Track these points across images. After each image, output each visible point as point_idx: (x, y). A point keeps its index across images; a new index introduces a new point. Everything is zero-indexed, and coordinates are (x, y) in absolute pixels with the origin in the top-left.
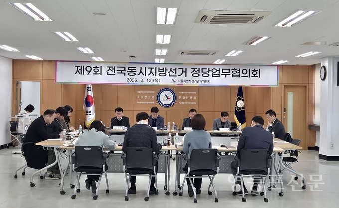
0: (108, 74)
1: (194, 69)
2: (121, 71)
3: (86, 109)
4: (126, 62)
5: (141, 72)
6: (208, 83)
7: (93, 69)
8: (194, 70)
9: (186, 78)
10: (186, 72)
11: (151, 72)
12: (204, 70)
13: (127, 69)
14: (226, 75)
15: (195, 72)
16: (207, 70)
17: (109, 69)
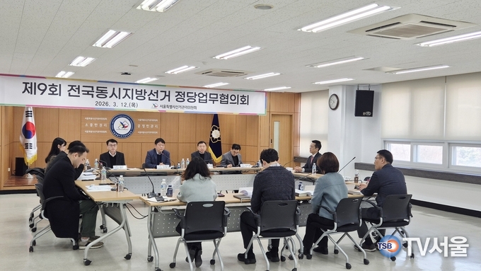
0: (70, 95)
1: (179, 92)
2: (88, 91)
3: (24, 141)
4: (95, 81)
5: (113, 93)
6: (194, 110)
7: (48, 87)
8: (179, 94)
9: (169, 104)
10: (169, 96)
11: (126, 94)
12: (189, 95)
13: (95, 90)
14: (214, 101)
15: (179, 97)
16: (193, 95)
17: (72, 89)
